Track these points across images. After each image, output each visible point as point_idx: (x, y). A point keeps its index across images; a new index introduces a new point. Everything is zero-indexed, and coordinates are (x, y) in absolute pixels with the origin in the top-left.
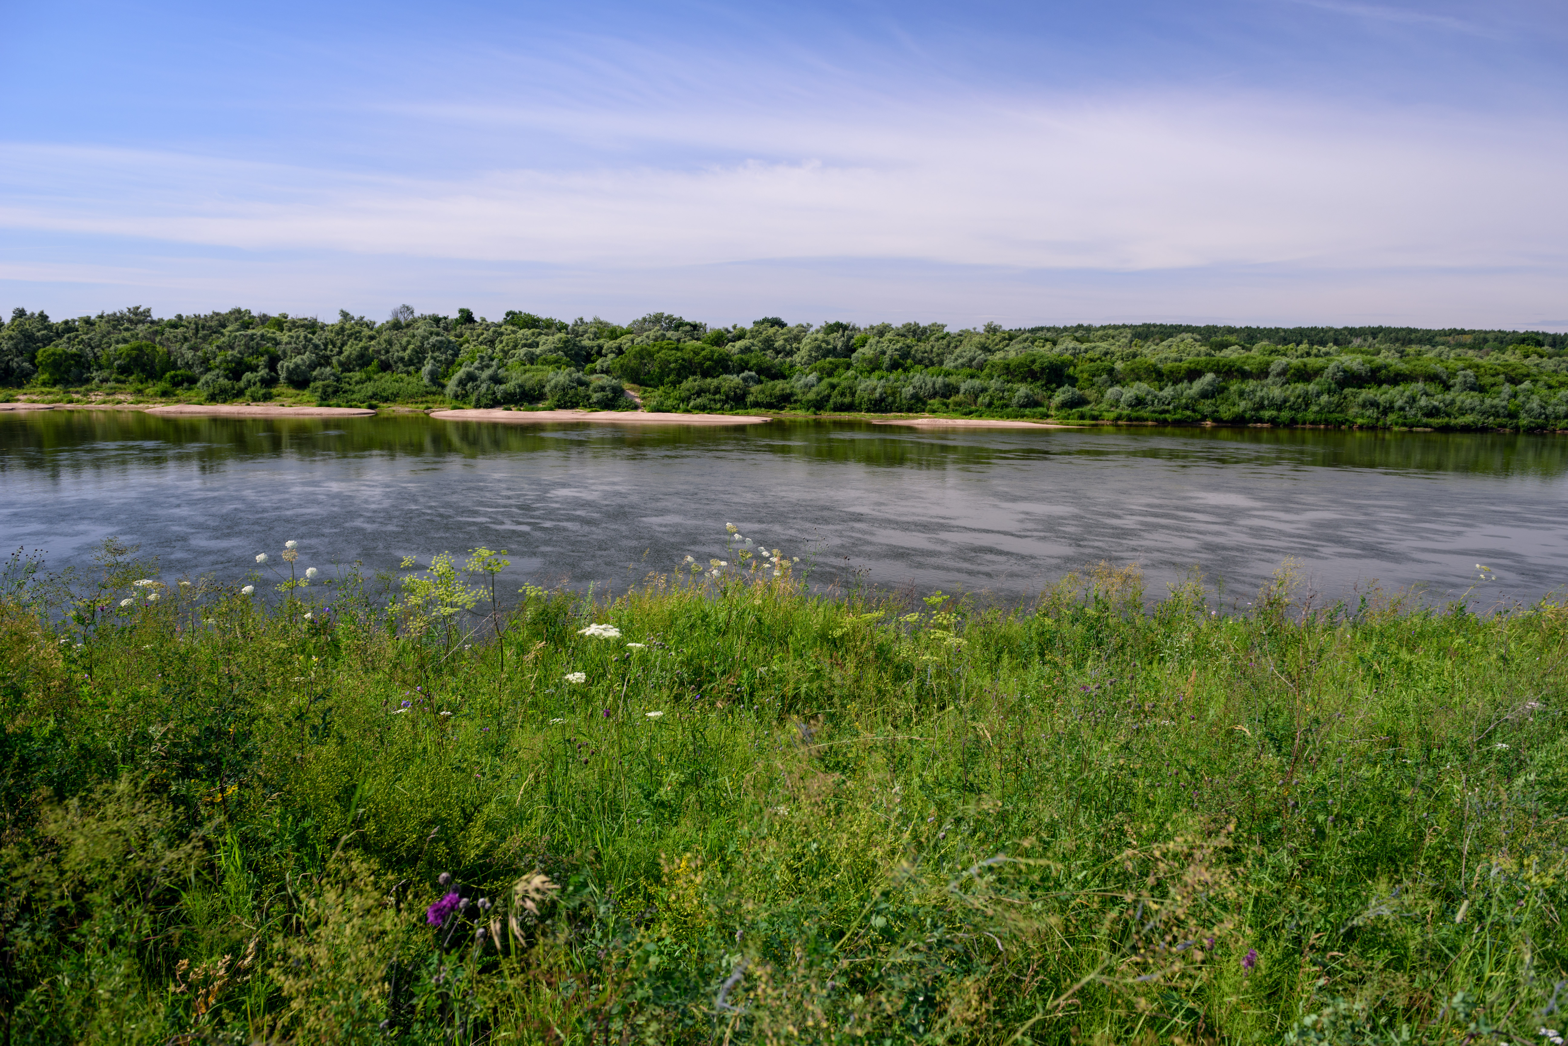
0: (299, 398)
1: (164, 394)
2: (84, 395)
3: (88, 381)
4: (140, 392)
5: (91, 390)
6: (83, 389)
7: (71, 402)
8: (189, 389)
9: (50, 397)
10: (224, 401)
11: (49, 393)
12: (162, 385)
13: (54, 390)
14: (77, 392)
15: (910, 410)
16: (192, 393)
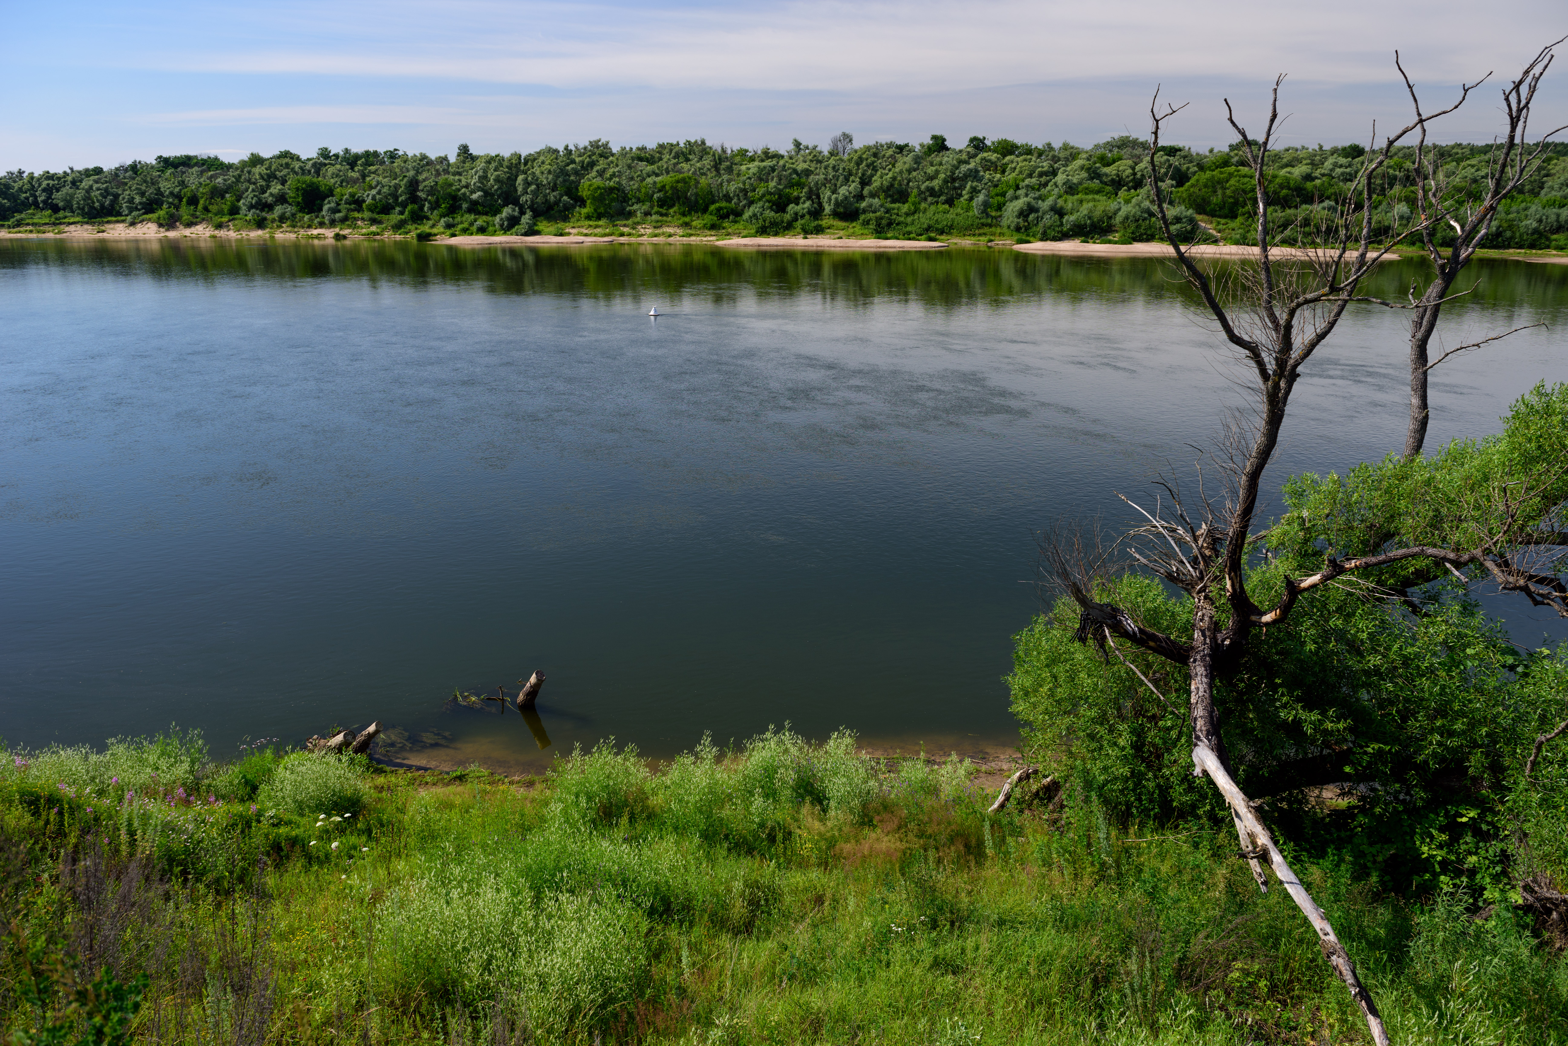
0: (851, 231)
1: (713, 227)
2: (634, 228)
3: (630, 214)
4: (686, 225)
5: (638, 223)
6: (630, 222)
7: (622, 235)
8: (736, 222)
9: (598, 230)
10: (776, 234)
11: (597, 227)
12: (708, 219)
13: (600, 223)
14: (625, 226)
15: (1532, 246)
16: (740, 226)
